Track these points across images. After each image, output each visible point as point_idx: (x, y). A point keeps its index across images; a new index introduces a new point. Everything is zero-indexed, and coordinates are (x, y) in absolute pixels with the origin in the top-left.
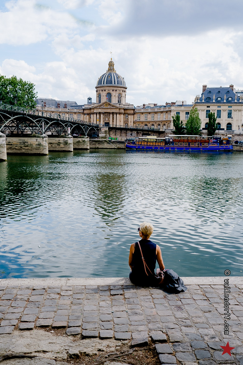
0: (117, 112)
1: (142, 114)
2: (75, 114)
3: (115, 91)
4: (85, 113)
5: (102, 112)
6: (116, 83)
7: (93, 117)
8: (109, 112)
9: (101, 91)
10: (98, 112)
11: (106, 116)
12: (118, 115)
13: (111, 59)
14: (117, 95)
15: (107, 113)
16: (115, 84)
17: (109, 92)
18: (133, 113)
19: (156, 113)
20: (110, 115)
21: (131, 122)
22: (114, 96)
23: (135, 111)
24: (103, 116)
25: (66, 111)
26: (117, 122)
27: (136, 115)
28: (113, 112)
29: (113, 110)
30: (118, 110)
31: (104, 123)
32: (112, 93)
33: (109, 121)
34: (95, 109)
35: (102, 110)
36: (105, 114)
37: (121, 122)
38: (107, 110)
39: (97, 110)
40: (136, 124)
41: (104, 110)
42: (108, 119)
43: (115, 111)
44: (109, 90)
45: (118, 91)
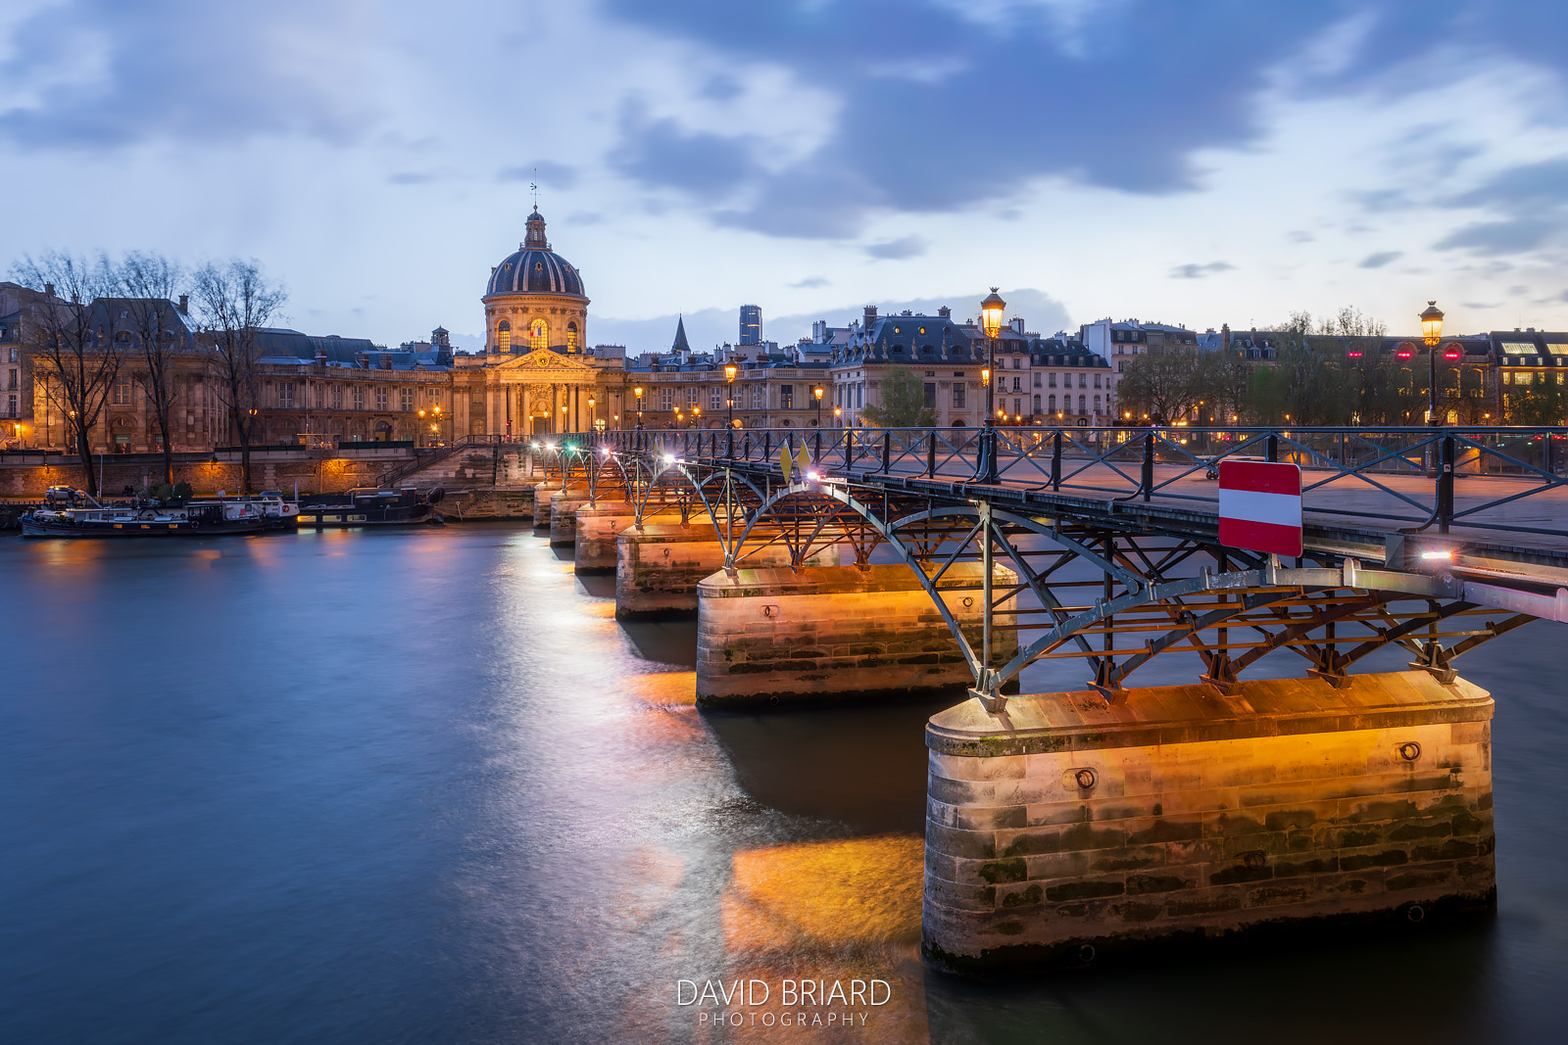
0: (580, 382)
1: (654, 388)
2: (421, 388)
3: (559, 312)
4: (455, 385)
5: (528, 381)
6: (563, 290)
7: (496, 399)
9: (509, 311)
10: (515, 382)
12: (582, 394)
13: (536, 207)
14: (565, 327)
15: (543, 385)
16: (558, 288)
18: (622, 385)
19: (704, 387)
21: (616, 415)
23: (629, 380)
24: (530, 397)
25: (392, 380)
26: (580, 417)
27: (633, 392)
28: (565, 382)
29: (566, 377)
30: (582, 376)
31: (532, 418)
32: (550, 318)
33: (551, 413)
34: (504, 374)
35: (526, 378)
36: (537, 391)
37: (590, 415)
38: (545, 378)
39: (512, 378)
40: (631, 422)
41: (535, 378)
42: (548, 408)
43: (573, 380)
44: (540, 308)
45: (569, 312)
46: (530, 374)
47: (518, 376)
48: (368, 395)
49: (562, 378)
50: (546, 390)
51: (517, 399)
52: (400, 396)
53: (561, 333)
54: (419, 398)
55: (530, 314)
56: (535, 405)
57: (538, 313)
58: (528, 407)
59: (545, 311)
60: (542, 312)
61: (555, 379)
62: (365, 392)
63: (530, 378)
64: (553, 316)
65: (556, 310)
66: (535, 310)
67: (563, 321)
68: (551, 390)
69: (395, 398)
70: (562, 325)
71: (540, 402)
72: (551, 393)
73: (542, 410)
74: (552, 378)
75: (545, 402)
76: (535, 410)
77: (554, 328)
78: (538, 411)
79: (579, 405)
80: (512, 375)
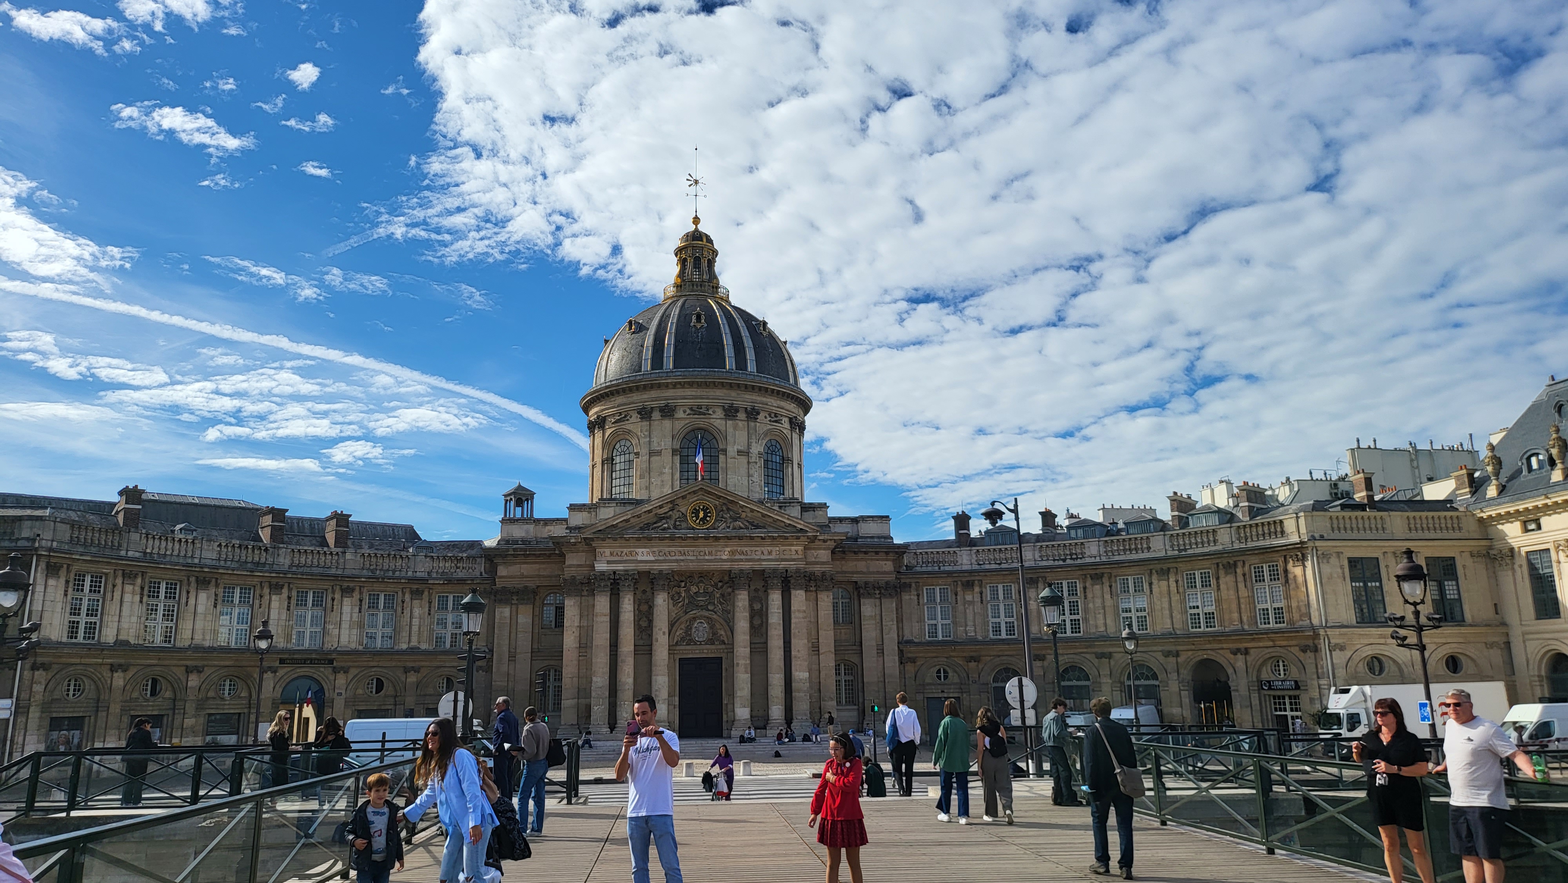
0: (792, 566)
1: (969, 585)
2: (417, 594)
3: (742, 415)
4: (499, 583)
5: (665, 567)
6: (751, 366)
7: (587, 612)
8: (727, 566)
9: (635, 418)
10: (631, 568)
11: (693, 603)
12: (799, 597)
13: (696, 220)
14: (757, 448)
15: (704, 575)
16: (740, 364)
17: (701, 422)
18: (892, 578)
19: (1097, 578)
20: (728, 600)
21: (881, 651)
22: (739, 452)
23: (906, 566)
24: (671, 606)
25: (340, 572)
26: (795, 657)
27: (918, 595)
28: (757, 566)
29: (759, 553)
30: (797, 551)
31: (674, 661)
32: (723, 429)
33: (723, 646)
34: (606, 550)
35: (661, 558)
36: (687, 591)
37: (821, 651)
38: (707, 557)
39: (625, 558)
40: (916, 669)
41: (682, 558)
42: (714, 634)
43: (777, 560)
44: (699, 407)
45: (766, 417)
46: (669, 546)
47: (640, 554)
48: (267, 610)
49: (748, 557)
50: (711, 589)
51: (637, 612)
52: (360, 612)
53: (749, 463)
54: (411, 618)
55: (678, 419)
56: (683, 626)
57: (696, 416)
58: (664, 633)
59: (710, 412)
60: (705, 414)
61: (732, 561)
62: (257, 602)
63: (670, 558)
64: (729, 423)
65: (737, 411)
66: (688, 411)
67: (754, 437)
68: (722, 587)
69: (346, 617)
70: (749, 445)
71: (695, 619)
72: (723, 595)
73: (701, 640)
74: (724, 557)
75: (709, 620)
76: (683, 639)
77: (732, 450)
78: (691, 642)
79: (793, 626)
80: (625, 550)
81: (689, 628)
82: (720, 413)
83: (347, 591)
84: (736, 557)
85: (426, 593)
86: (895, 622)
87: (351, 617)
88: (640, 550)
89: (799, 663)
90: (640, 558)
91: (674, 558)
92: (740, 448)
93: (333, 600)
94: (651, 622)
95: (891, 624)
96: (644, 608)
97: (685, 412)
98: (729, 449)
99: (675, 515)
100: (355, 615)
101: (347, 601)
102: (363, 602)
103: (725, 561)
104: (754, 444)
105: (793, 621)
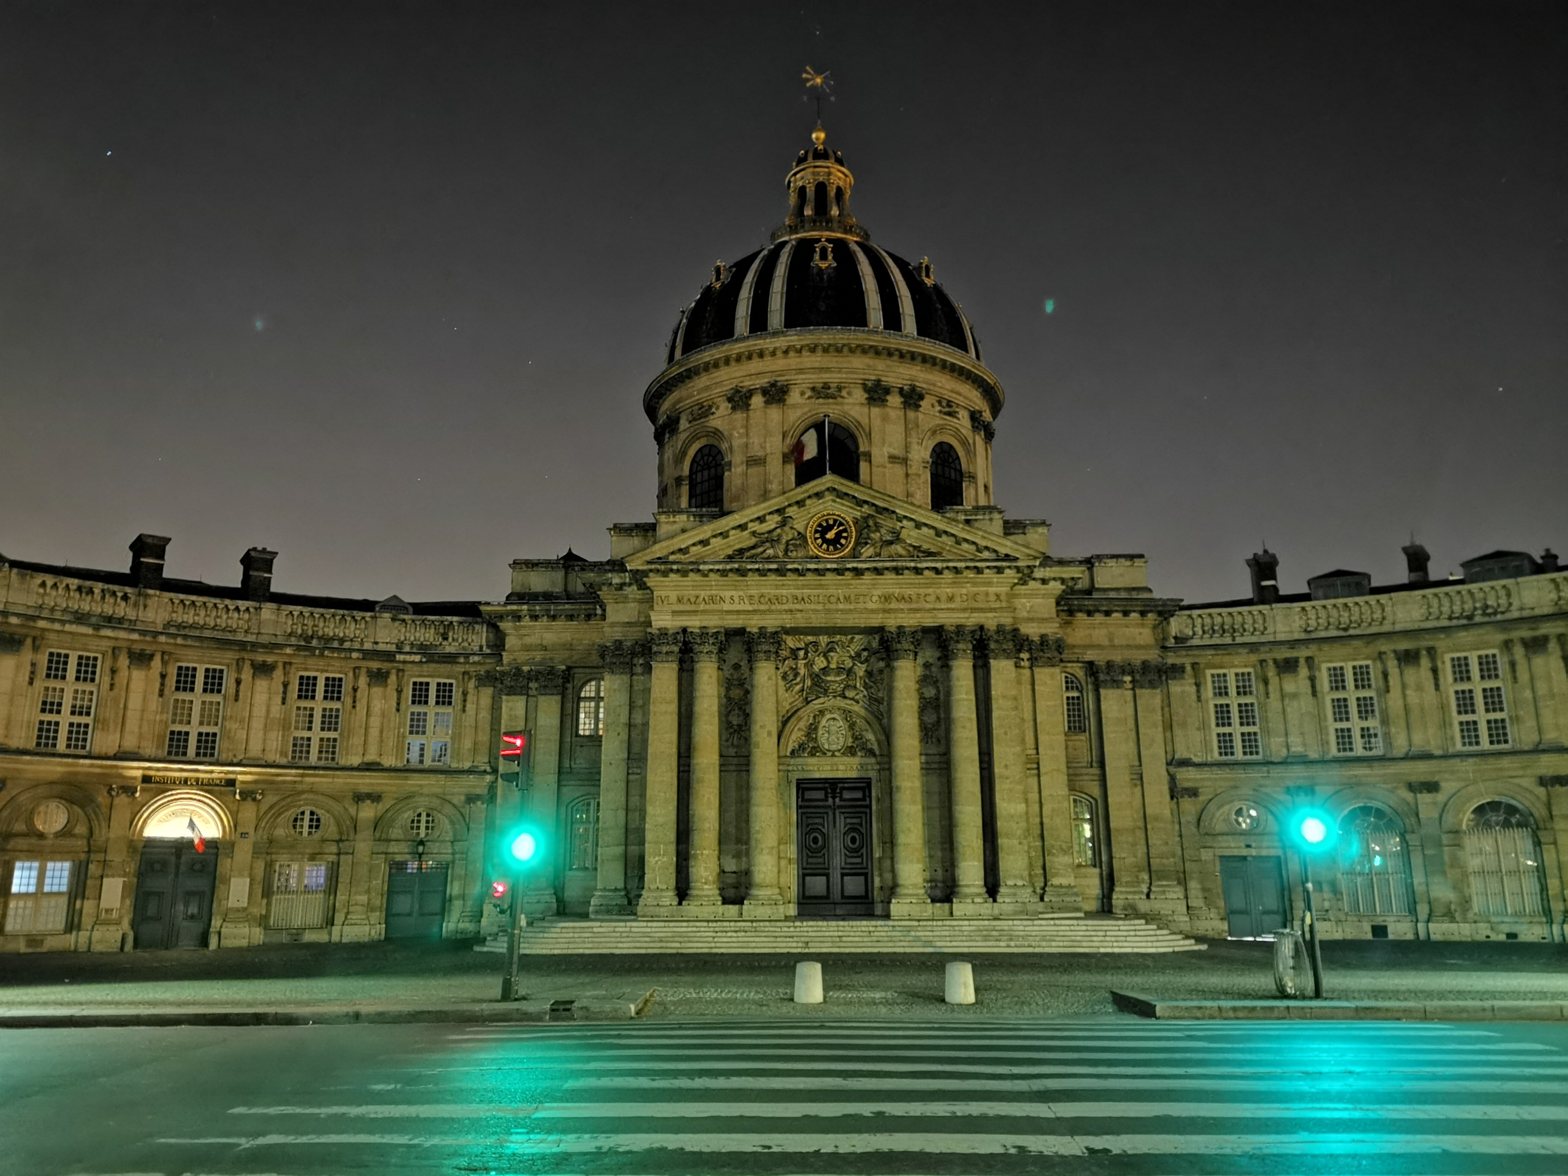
0: (990, 621)
2: (378, 678)
3: (895, 400)
4: (506, 663)
5: (769, 620)
7: (635, 694)
8: (875, 621)
9: (724, 408)
10: (713, 622)
11: (819, 685)
12: (1000, 674)
14: (921, 453)
15: (837, 636)
17: (829, 409)
18: (1153, 656)
20: (880, 677)
21: (1139, 778)
22: (893, 458)
23: (1176, 638)
24: (782, 690)
25: (251, 638)
26: (1001, 777)
27: (1198, 685)
28: (929, 621)
29: (932, 598)
30: (998, 596)
31: (789, 782)
32: (864, 421)
33: (873, 760)
34: (670, 593)
35: (762, 607)
36: (809, 665)
37: (1042, 770)
38: (841, 606)
39: (702, 607)
40: (1199, 807)
41: (798, 607)
42: (855, 738)
43: (964, 610)
44: (826, 386)
45: (933, 406)
46: (777, 587)
47: (728, 600)
48: (123, 694)
49: (914, 606)
50: (849, 663)
51: (724, 700)
52: (283, 703)
53: (907, 475)
54: (368, 715)
55: (794, 406)
56: (802, 724)
57: (821, 401)
58: (769, 734)
59: (844, 393)
60: (834, 398)
61: (885, 611)
62: (107, 680)
63: (779, 607)
64: (875, 411)
65: (887, 391)
66: (809, 393)
67: (913, 433)
68: (867, 660)
69: (259, 711)
70: (907, 448)
71: (822, 712)
72: (869, 674)
73: (834, 747)
74: (871, 606)
75: (847, 714)
76: (802, 747)
77: (880, 452)
78: (816, 751)
79: (995, 723)
80: (703, 594)
81: (812, 729)
82: (860, 395)
83: (263, 669)
84: (892, 606)
85: (393, 678)
86: (1160, 729)
87: (268, 711)
88: (727, 594)
89: (1006, 786)
90: (726, 607)
91: (785, 607)
92: (892, 451)
93: (238, 682)
94: (747, 716)
95: (1153, 733)
96: (736, 693)
97: (802, 393)
98: (875, 452)
99: (788, 535)
100: (276, 709)
101: (262, 684)
102: (290, 687)
103: (873, 611)
104: (915, 446)
105: (995, 714)
